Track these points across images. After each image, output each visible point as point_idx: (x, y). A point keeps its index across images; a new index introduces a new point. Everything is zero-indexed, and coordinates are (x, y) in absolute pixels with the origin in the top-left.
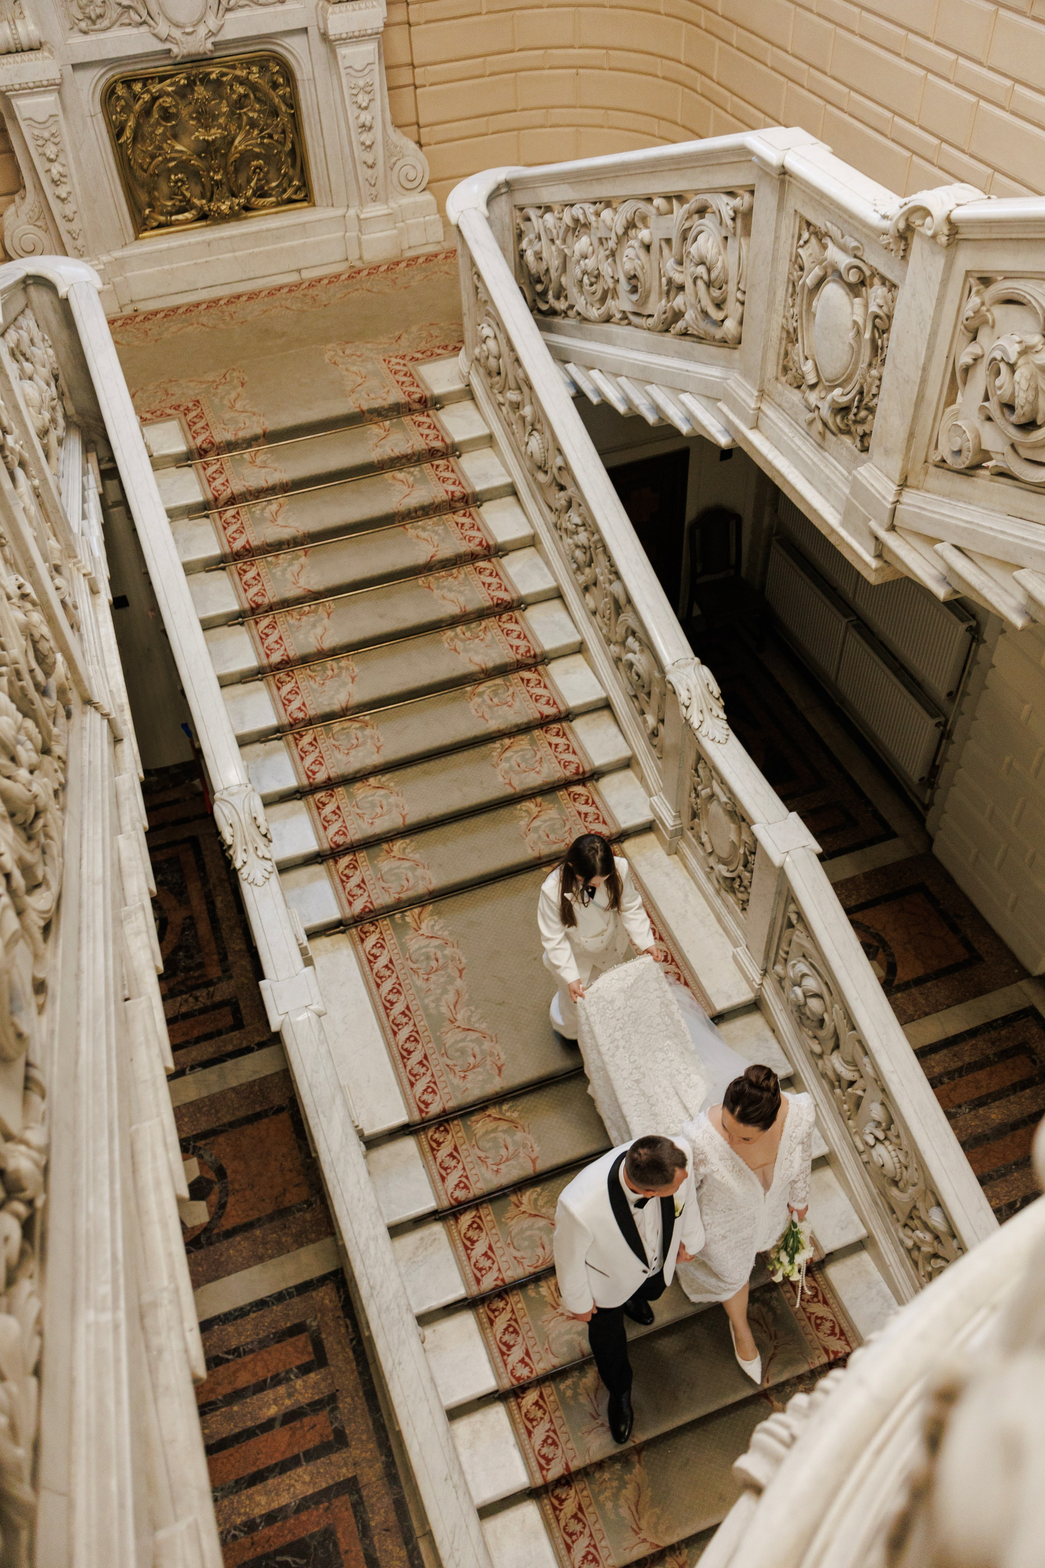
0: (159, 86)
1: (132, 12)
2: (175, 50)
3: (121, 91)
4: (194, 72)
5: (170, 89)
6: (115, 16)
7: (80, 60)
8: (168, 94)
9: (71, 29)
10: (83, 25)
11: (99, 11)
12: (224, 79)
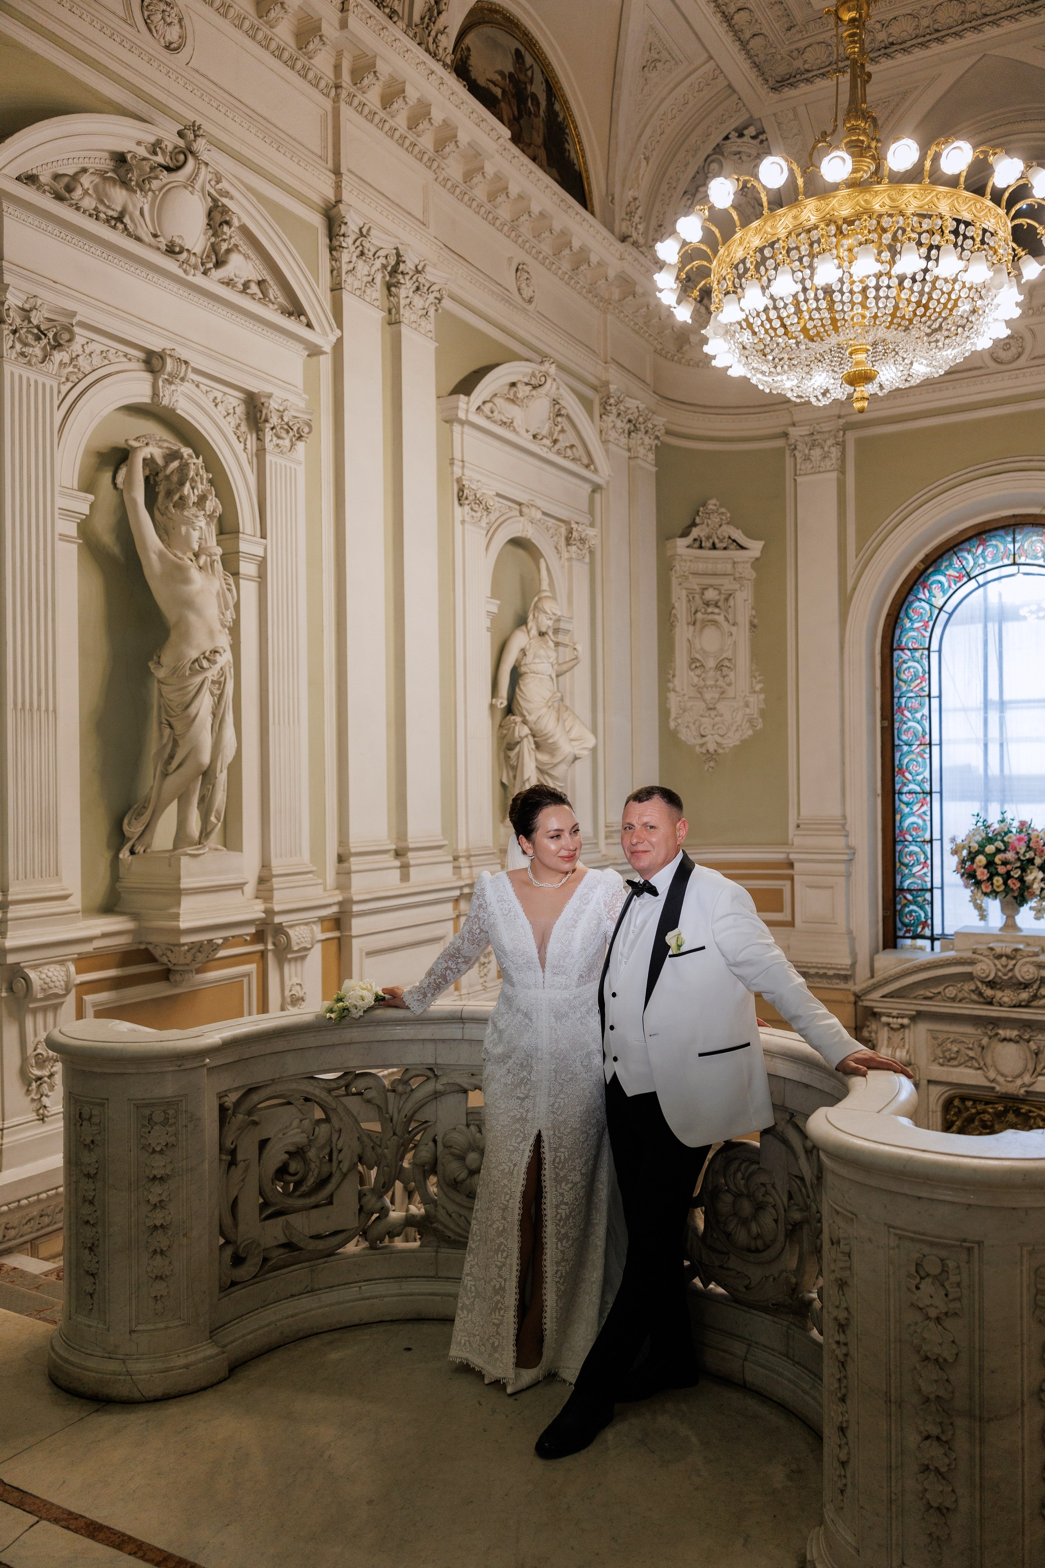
0: (983, 1107)
1: (974, 1062)
2: (998, 1088)
3: (956, 1102)
4: (1010, 1104)
5: (991, 1110)
6: (962, 1060)
7: (933, 1078)
8: (989, 1113)
9: (934, 1061)
10: (941, 1061)
11: (953, 1055)
12: (1031, 1114)
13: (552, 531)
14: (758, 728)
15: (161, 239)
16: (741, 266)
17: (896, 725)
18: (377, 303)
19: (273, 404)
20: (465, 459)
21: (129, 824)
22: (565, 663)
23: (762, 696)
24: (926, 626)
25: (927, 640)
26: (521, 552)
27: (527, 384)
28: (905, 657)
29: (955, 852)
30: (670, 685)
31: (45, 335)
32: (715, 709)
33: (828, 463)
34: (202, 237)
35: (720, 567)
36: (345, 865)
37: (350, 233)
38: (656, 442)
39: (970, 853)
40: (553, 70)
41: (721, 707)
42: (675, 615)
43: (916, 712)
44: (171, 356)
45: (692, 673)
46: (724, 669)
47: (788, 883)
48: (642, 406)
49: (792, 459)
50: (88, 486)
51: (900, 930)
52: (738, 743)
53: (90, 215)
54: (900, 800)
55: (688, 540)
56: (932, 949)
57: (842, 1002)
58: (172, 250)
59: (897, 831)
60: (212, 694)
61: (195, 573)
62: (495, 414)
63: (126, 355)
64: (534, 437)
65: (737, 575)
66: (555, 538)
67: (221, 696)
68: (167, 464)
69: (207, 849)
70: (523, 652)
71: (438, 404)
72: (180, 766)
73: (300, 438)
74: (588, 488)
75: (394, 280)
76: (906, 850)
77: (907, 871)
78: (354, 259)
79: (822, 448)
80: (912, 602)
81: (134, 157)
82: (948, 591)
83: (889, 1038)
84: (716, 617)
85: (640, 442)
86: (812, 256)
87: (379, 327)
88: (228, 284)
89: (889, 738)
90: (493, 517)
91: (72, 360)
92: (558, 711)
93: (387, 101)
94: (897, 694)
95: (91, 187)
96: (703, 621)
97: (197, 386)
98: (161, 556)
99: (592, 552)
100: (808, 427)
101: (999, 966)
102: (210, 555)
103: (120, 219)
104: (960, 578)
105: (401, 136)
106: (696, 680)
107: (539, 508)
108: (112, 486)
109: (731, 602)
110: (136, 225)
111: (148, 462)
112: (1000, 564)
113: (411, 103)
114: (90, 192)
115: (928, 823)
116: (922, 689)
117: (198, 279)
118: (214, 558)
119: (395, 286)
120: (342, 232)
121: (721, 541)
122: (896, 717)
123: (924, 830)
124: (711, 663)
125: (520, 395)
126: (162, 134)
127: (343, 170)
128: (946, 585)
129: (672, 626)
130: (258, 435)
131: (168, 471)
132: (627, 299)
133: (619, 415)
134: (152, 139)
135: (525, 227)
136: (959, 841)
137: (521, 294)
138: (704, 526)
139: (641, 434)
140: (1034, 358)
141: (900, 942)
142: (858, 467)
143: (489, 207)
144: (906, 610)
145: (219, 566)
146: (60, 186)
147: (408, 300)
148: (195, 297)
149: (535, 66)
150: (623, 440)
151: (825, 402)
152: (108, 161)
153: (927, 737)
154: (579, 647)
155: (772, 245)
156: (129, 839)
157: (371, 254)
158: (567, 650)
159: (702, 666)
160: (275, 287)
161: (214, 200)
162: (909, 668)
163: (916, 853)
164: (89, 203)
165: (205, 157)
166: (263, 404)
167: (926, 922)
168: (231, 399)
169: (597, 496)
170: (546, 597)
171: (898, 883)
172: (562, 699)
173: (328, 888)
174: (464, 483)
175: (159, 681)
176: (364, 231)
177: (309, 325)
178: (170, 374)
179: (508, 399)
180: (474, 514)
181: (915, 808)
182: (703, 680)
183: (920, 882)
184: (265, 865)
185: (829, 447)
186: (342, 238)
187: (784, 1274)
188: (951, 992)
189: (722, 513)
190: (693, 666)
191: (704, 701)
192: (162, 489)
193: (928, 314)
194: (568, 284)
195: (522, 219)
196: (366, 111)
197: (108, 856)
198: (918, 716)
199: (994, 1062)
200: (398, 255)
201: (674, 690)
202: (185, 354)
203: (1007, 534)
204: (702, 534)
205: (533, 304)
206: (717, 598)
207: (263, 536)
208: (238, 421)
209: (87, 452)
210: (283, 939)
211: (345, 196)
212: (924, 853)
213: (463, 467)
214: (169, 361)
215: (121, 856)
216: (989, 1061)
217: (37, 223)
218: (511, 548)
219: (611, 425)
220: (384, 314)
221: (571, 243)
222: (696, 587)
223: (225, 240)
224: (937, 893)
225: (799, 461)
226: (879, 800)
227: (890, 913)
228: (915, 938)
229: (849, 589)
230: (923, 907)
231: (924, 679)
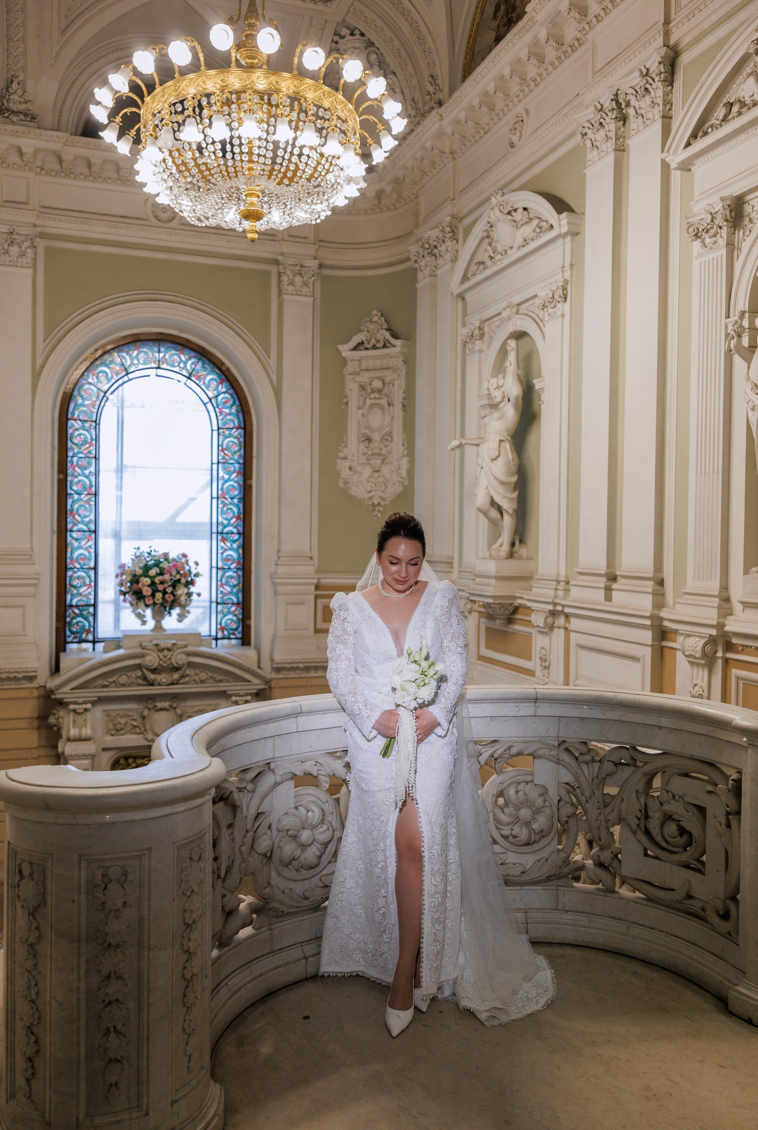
1: (138, 728)
3: (123, 760)
6: (128, 729)
7: (108, 745)
9: (108, 733)
10: (114, 731)
11: (121, 727)
17: (69, 478)
24: (93, 404)
25: (95, 415)
28: (77, 426)
29: (117, 575)
33: (24, 261)
39: (133, 576)
43: (85, 469)
51: (69, 637)
54: (71, 536)
56: (94, 650)
57: (27, 698)
59: (68, 561)
76: (75, 575)
77: (75, 592)
79: (20, 247)
80: (84, 385)
82: (111, 379)
83: (74, 721)
89: (64, 486)
94: (70, 454)
100: (8, 227)
101: (162, 657)
104: (119, 371)
112: (149, 366)
115: (93, 555)
116: (90, 452)
122: (69, 472)
123: (89, 559)
128: (110, 375)
140: (182, 224)
141: (70, 646)
142: (46, 269)
144: (79, 390)
153: (93, 489)
162: (80, 435)
163: (83, 578)
167: (89, 629)
171: (68, 601)
181: (83, 543)
183: (85, 599)
185: (26, 248)
188: (123, 679)
198: (87, 472)
199: (151, 727)
203: (155, 346)
212: (89, 577)
216: (148, 726)
226: (55, 536)
227: (61, 625)
228: (79, 642)
229: (38, 366)
230: (86, 619)
231: (91, 444)
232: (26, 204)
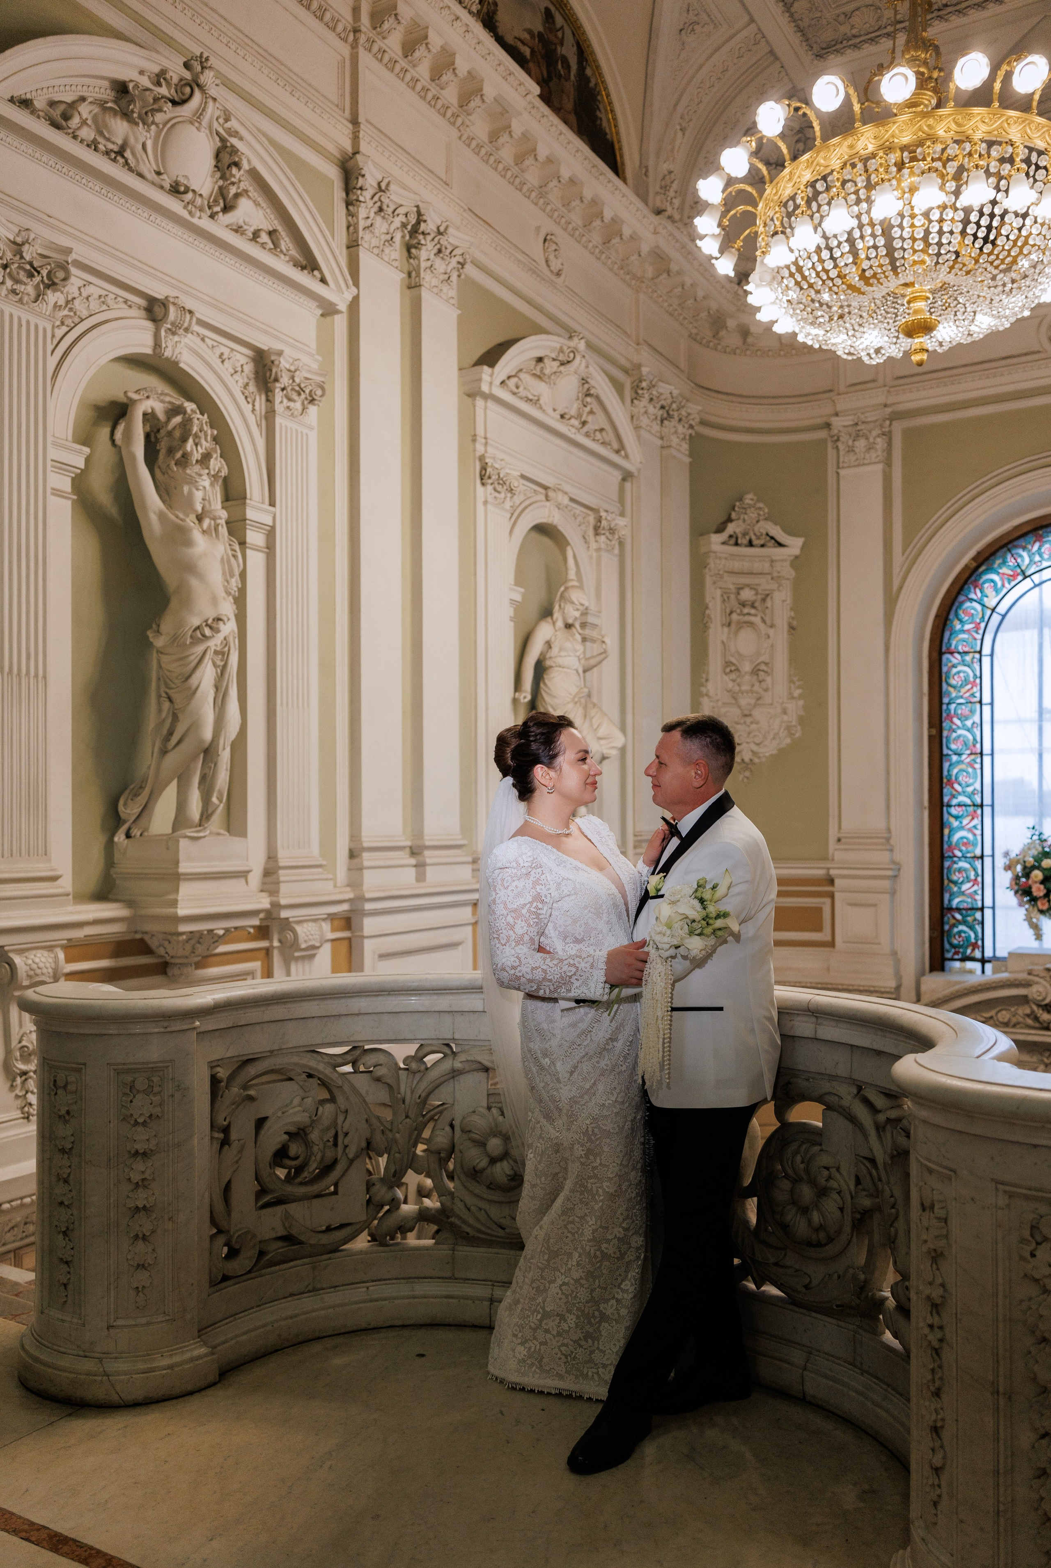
13: (579, 519)
14: (797, 735)
15: (164, 177)
16: (791, 203)
17: (945, 733)
18: (396, 264)
19: (284, 363)
20: (488, 436)
21: (125, 804)
22: (593, 657)
23: (801, 703)
24: (977, 628)
25: (979, 642)
26: (546, 540)
27: (554, 360)
28: (954, 661)
29: (1008, 868)
30: (704, 690)
31: (39, 272)
32: (750, 715)
33: (873, 454)
34: (209, 179)
35: (757, 566)
36: (356, 861)
37: (367, 186)
38: (690, 431)
39: (1025, 868)
40: (584, 33)
41: (756, 713)
42: (709, 616)
43: (967, 719)
44: (174, 304)
45: (726, 678)
46: (761, 673)
47: (828, 901)
48: (676, 392)
49: (835, 451)
50: (84, 438)
51: (948, 951)
52: (775, 752)
53: (88, 146)
54: (949, 814)
55: (724, 536)
56: (982, 971)
58: (176, 190)
59: (945, 846)
60: (215, 665)
61: (197, 535)
62: (521, 389)
63: (126, 301)
64: (562, 416)
65: (775, 574)
66: (583, 527)
67: (224, 667)
68: (169, 420)
69: (208, 833)
70: (548, 644)
71: (460, 376)
72: (179, 742)
73: (312, 401)
74: (617, 475)
75: (415, 241)
76: (955, 866)
77: (955, 889)
78: (372, 215)
79: (867, 438)
80: (962, 603)
81: (136, 86)
82: (1001, 590)
84: (752, 619)
85: (673, 430)
86: (870, 187)
87: (398, 288)
88: (236, 231)
89: (937, 746)
90: (517, 500)
91: (67, 302)
92: (585, 707)
93: (408, 49)
94: (945, 700)
95: (90, 118)
96: (739, 622)
97: (203, 340)
98: (162, 516)
99: (621, 544)
100: (851, 418)
102: (214, 519)
103: (121, 153)
104: (1014, 577)
105: (423, 88)
106: (730, 685)
107: (566, 493)
108: (110, 443)
109: (769, 603)
110: (137, 160)
111: (148, 417)
113: (434, 50)
114: (89, 122)
115: (979, 838)
116: (973, 695)
117: (205, 223)
118: (219, 521)
119: (416, 248)
120: (359, 185)
121: (758, 538)
122: (944, 725)
123: (974, 845)
124: (747, 667)
125: (547, 371)
126: (167, 64)
127: (361, 119)
128: (999, 584)
129: (706, 627)
130: (267, 396)
131: (170, 426)
132: (661, 277)
133: (651, 400)
134: (156, 69)
135: (554, 194)
136: (1013, 855)
137: (548, 266)
138: (740, 522)
139: (674, 422)
141: (948, 964)
142: (904, 460)
143: (515, 170)
144: (956, 611)
145: (223, 531)
146: (56, 113)
147: (429, 264)
148: (202, 243)
149: (566, 26)
150: (656, 427)
151: (878, 360)
152: (108, 91)
153: (978, 746)
154: (607, 640)
155: (824, 178)
156: (125, 822)
157: (390, 211)
158: (595, 645)
159: (737, 670)
160: (287, 239)
161: (223, 140)
162: (959, 672)
163: (965, 870)
164: (87, 133)
165: (213, 91)
166: (273, 362)
167: (975, 943)
168: (239, 356)
169: (628, 485)
170: (573, 587)
171: (946, 902)
172: (589, 696)
173: (339, 884)
174: (487, 460)
175: (158, 652)
176: (383, 185)
177: (323, 280)
178: (173, 324)
179: (534, 375)
180: (497, 495)
181: (965, 822)
182: (739, 685)
183: (969, 900)
184: (272, 857)
185: (874, 438)
186: (359, 192)
187: (851, 1271)
188: (1005, 1016)
189: (760, 508)
190: (728, 670)
191: (740, 707)
192: (163, 447)
193: (996, 252)
194: (599, 259)
195: (551, 185)
196: (386, 58)
197: (102, 839)
198: (969, 723)
200: (419, 213)
201: (707, 695)
202: (189, 304)
204: (738, 531)
205: (562, 277)
206: (754, 598)
207: (272, 504)
208: (246, 380)
209: (82, 404)
210: (290, 936)
211: (363, 147)
212: (975, 870)
213: (486, 444)
214: (172, 309)
215: (116, 839)
217: (30, 151)
218: (535, 535)
219: (643, 410)
220: (404, 275)
221: (602, 213)
222: (731, 587)
223: (233, 183)
224: (988, 913)
225: (842, 453)
226: (926, 814)
227: (936, 934)
228: (963, 960)
229: (895, 588)
230: (971, 928)
231: (974, 684)
232: (874, 381)
